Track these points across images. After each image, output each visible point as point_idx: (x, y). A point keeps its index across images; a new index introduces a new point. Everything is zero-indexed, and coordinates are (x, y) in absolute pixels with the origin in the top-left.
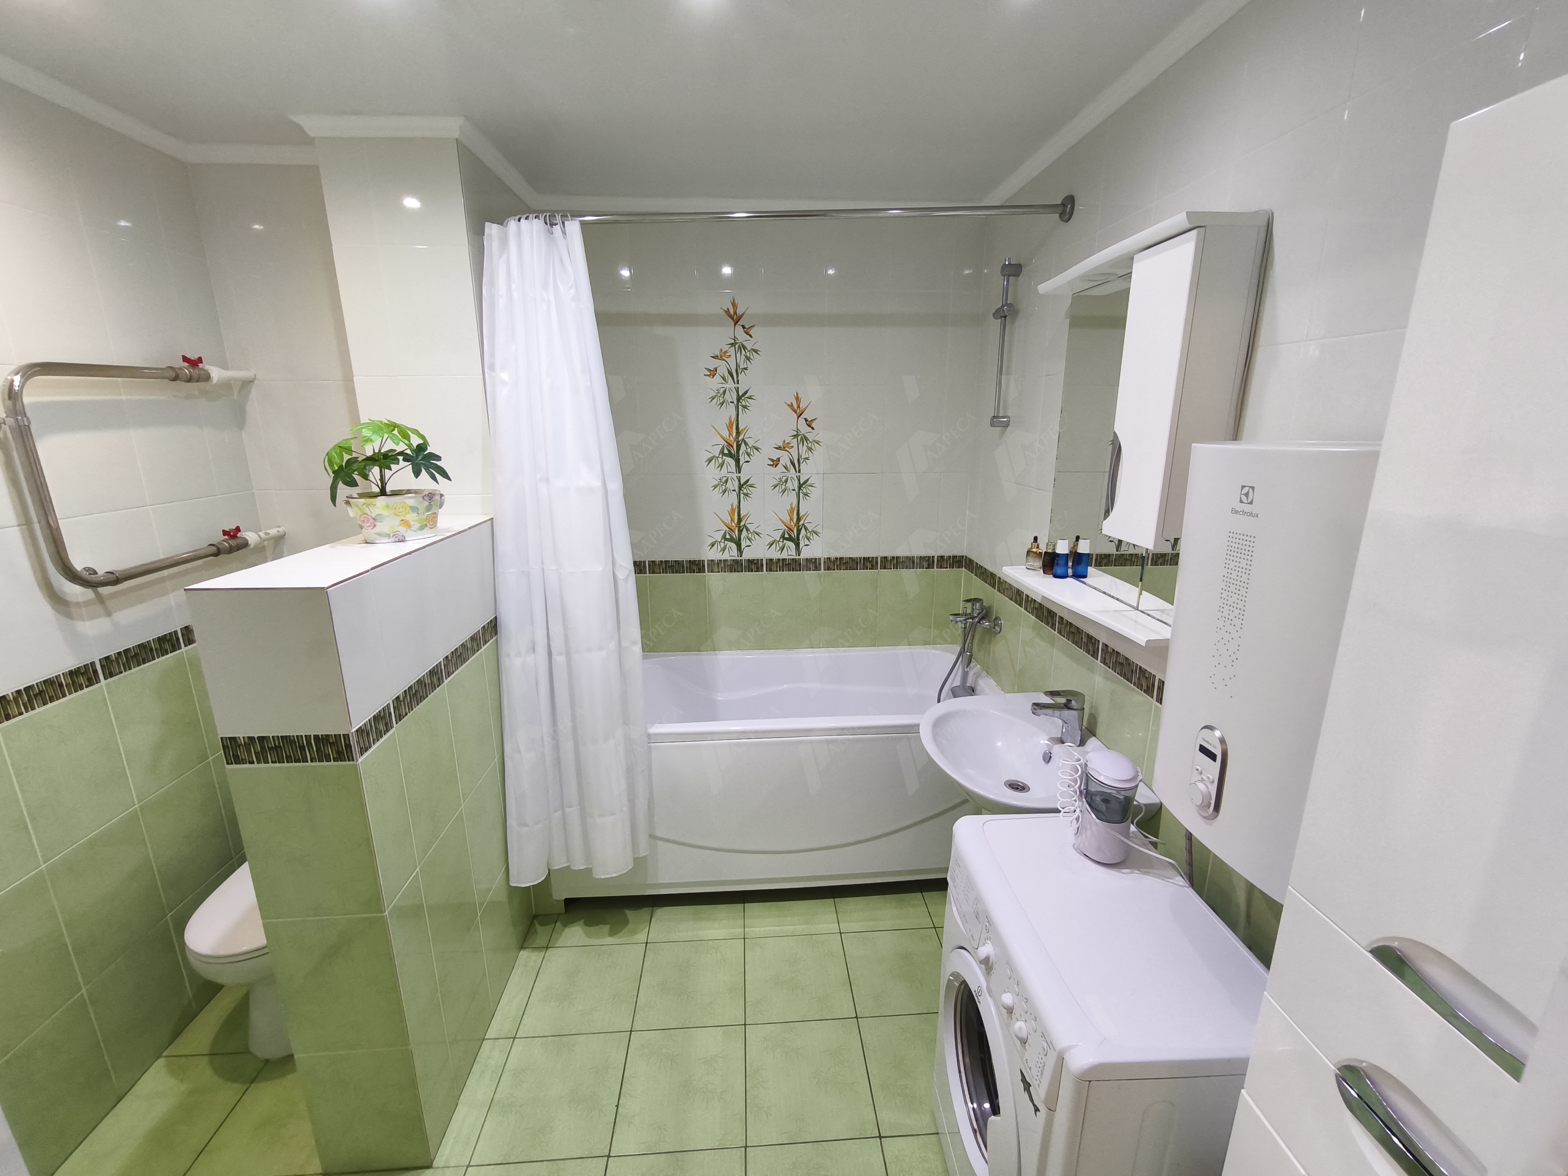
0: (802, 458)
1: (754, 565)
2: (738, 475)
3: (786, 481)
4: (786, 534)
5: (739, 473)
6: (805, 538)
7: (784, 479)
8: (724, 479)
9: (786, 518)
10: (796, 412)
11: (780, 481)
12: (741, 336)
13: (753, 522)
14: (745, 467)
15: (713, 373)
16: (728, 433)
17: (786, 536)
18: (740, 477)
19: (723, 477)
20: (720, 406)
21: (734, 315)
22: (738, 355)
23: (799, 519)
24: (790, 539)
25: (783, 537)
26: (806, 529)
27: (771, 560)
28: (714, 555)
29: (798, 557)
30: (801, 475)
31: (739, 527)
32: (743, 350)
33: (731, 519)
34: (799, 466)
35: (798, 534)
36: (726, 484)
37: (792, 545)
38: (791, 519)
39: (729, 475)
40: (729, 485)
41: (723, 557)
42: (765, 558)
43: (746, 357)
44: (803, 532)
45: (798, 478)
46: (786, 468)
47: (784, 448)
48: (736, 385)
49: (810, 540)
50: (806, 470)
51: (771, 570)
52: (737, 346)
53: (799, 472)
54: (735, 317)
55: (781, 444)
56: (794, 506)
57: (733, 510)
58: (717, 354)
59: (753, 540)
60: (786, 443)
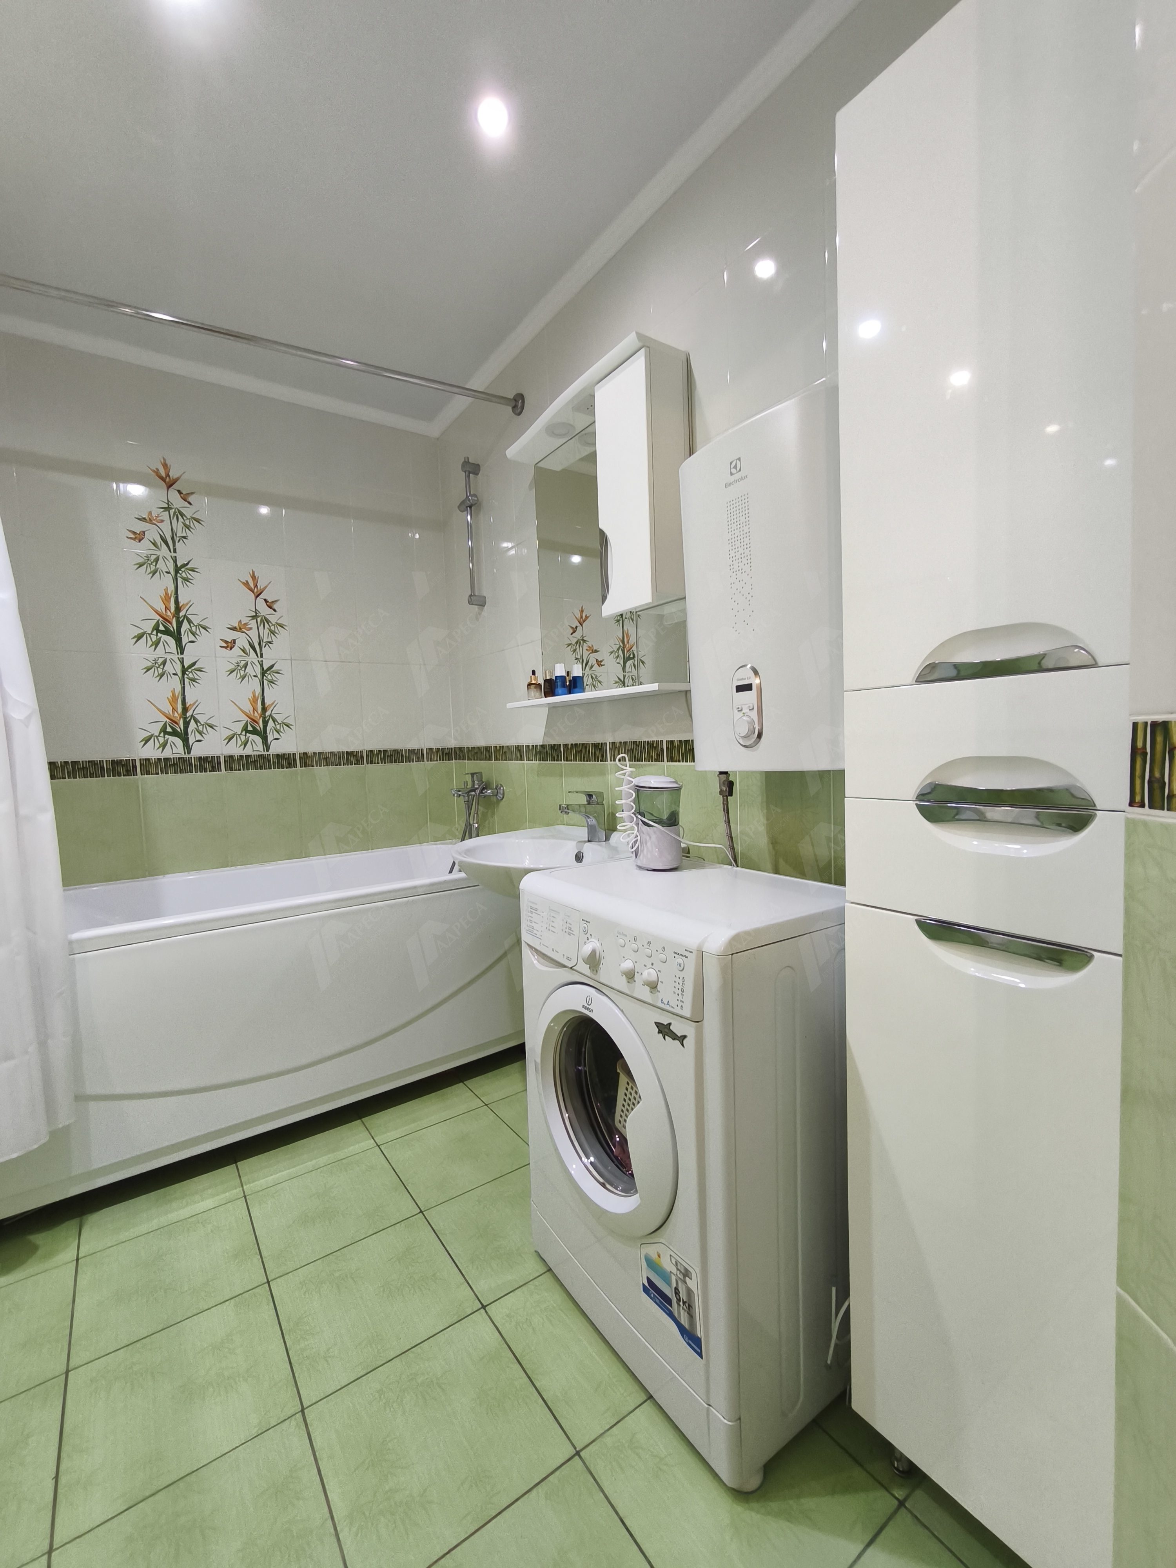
0: (264, 641)
1: (209, 764)
2: (180, 656)
3: (246, 666)
4: (249, 726)
5: (182, 653)
6: (274, 731)
7: (243, 663)
8: (160, 661)
9: (248, 708)
10: (253, 592)
11: (238, 666)
12: (177, 502)
13: (203, 711)
14: (189, 648)
15: (139, 537)
16: (164, 607)
17: (250, 728)
18: (183, 658)
19: (158, 658)
20: (151, 575)
21: (166, 477)
22: (174, 521)
23: (264, 709)
24: (255, 732)
25: (245, 729)
26: (274, 720)
27: (231, 757)
28: (151, 752)
29: (266, 753)
30: (264, 660)
31: (185, 718)
32: (180, 517)
33: (173, 709)
34: (261, 650)
35: (265, 726)
36: (164, 667)
37: (258, 739)
38: (255, 709)
39: (168, 657)
40: (168, 667)
41: (163, 754)
42: (222, 754)
43: (185, 525)
44: (271, 724)
45: (261, 663)
46: (244, 651)
47: (240, 629)
48: (173, 554)
49: (280, 733)
50: (270, 656)
51: (231, 769)
52: (172, 512)
53: (262, 656)
54: (168, 480)
55: (236, 625)
56: (257, 695)
57: (174, 699)
58: (144, 517)
59: (204, 734)
60: (243, 623)
